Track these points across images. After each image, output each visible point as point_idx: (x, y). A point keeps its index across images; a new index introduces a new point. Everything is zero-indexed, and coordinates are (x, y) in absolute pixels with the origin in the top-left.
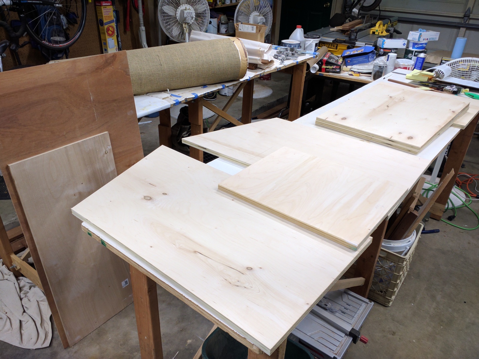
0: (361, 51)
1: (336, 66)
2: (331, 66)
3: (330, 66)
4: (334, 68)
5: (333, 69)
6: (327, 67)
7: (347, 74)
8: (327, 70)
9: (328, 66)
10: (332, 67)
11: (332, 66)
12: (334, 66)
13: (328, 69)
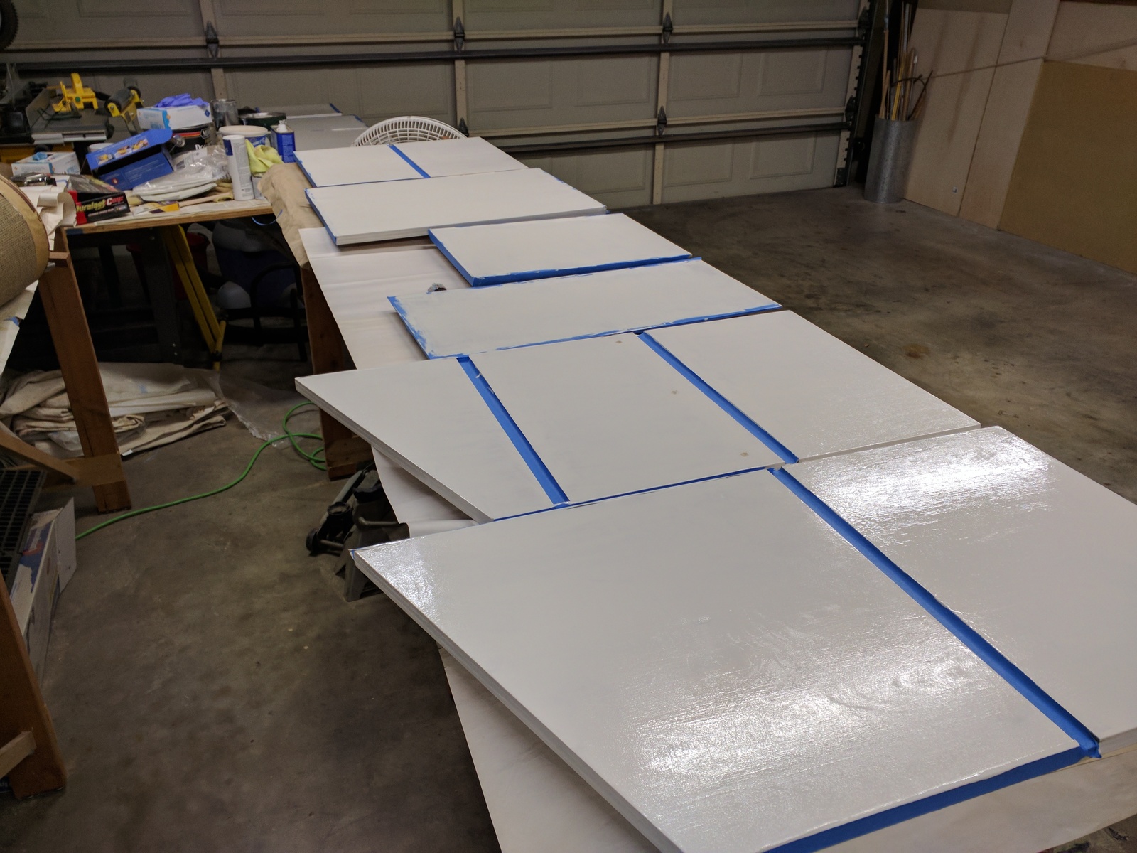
0: (141, 145)
1: (113, 197)
2: (98, 201)
3: (95, 202)
4: (108, 204)
5: (107, 207)
6: (89, 207)
7: (147, 213)
8: (90, 215)
9: (90, 203)
10: (101, 204)
11: (101, 200)
12: (106, 199)
13: (93, 211)
